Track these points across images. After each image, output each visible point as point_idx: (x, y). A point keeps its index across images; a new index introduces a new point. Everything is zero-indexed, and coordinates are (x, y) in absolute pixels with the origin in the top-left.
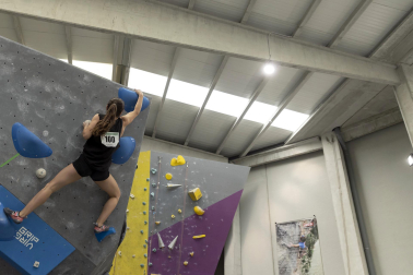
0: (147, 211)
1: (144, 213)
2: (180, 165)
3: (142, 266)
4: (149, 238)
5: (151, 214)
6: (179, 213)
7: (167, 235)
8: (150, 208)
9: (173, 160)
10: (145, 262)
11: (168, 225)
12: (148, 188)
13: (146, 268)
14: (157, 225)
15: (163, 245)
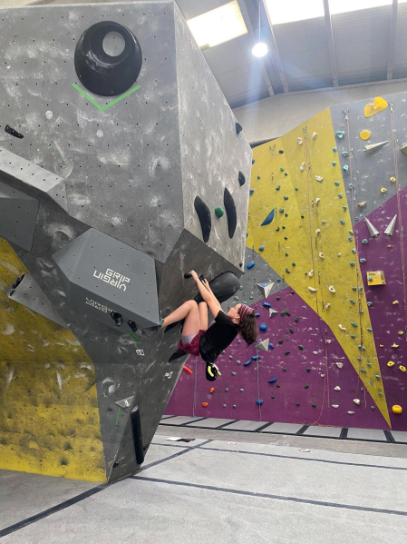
0: (343, 192)
1: (341, 197)
2: (380, 111)
3: (352, 265)
4: (354, 228)
5: (349, 196)
6: (392, 183)
7: (379, 218)
8: (347, 188)
9: (367, 109)
10: (355, 259)
11: (378, 204)
12: (337, 161)
13: (358, 266)
14: (361, 209)
15: (376, 232)
